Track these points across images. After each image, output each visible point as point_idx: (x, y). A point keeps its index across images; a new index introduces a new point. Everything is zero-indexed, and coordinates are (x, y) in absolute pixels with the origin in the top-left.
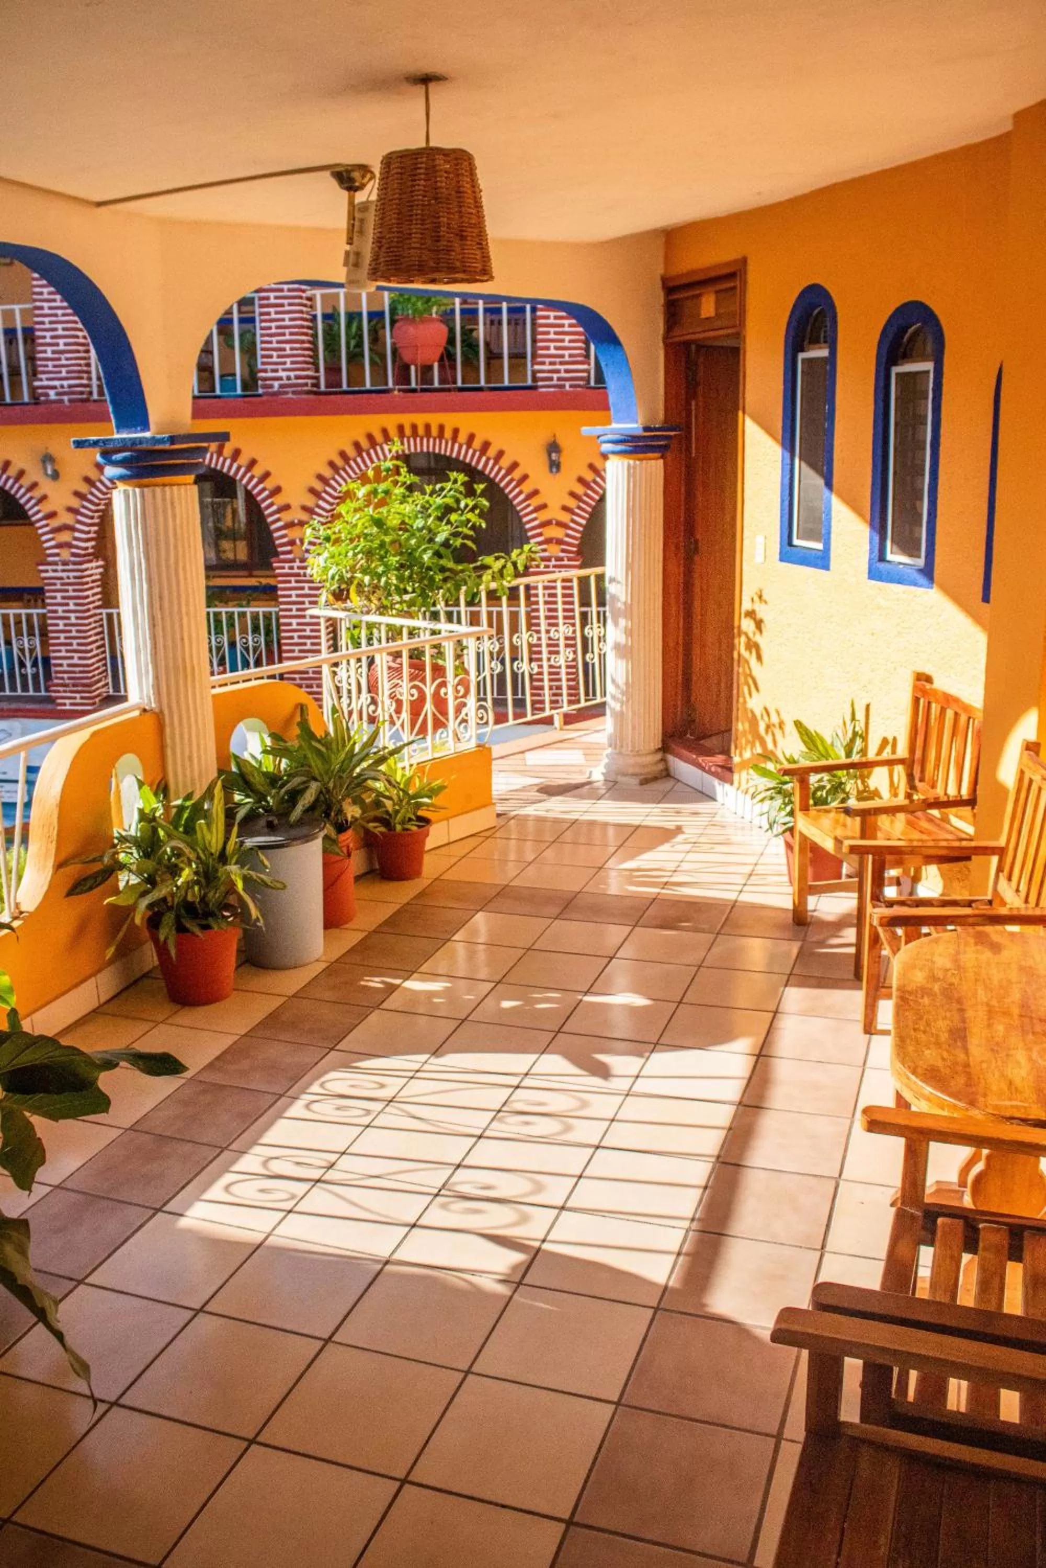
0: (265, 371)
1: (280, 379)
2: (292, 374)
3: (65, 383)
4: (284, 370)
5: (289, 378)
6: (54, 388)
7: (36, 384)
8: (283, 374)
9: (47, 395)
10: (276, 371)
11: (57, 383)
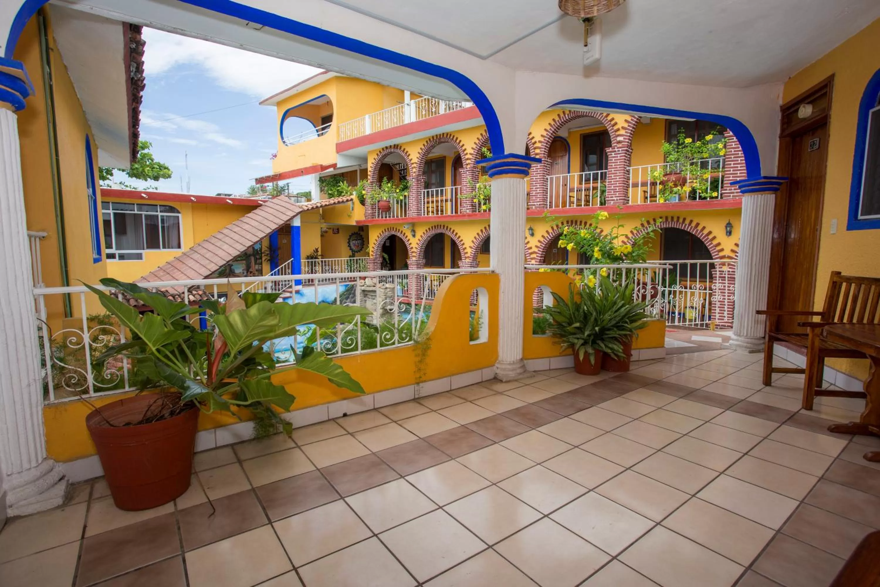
0: (608, 197)
1: (614, 200)
2: (618, 198)
3: (538, 203)
4: (615, 197)
5: (617, 200)
6: (534, 205)
7: (529, 204)
8: (615, 198)
9: (532, 208)
10: (612, 197)
11: (536, 203)
